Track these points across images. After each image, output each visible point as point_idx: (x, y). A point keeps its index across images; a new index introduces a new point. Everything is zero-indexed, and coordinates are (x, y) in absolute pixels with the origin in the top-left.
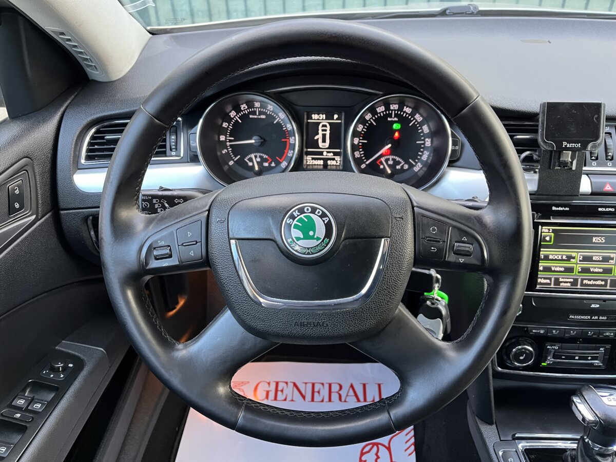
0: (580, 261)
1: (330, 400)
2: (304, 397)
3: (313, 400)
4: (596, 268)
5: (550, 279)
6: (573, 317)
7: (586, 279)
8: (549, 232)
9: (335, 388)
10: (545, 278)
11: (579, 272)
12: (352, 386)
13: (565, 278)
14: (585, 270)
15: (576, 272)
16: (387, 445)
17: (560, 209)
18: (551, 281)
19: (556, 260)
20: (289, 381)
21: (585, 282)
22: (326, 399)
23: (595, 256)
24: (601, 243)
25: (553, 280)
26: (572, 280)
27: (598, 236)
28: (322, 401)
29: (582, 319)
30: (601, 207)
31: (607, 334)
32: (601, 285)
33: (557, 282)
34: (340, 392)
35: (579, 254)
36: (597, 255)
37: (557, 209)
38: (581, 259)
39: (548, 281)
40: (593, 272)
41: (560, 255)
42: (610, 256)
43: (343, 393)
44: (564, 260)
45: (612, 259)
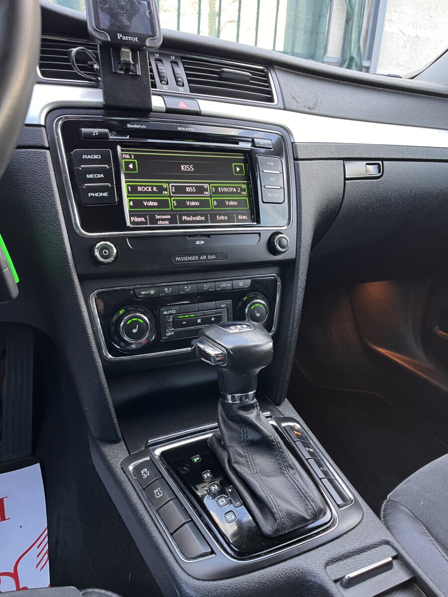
0: (173, 193)
4: (192, 201)
5: (145, 217)
6: (179, 259)
7: (184, 215)
8: (131, 158)
10: (139, 216)
11: (175, 207)
13: (162, 215)
14: (181, 205)
15: (171, 207)
16: (12, 572)
17: (136, 126)
19: (146, 192)
21: (184, 218)
24: (190, 172)
25: (148, 217)
26: (169, 217)
27: (186, 164)
29: (190, 261)
31: (224, 285)
32: (201, 222)
33: (154, 221)
35: (170, 184)
36: (189, 185)
37: (133, 126)
38: (173, 190)
39: (143, 219)
40: (190, 206)
41: (150, 186)
42: (203, 186)
44: (155, 193)
45: (206, 190)
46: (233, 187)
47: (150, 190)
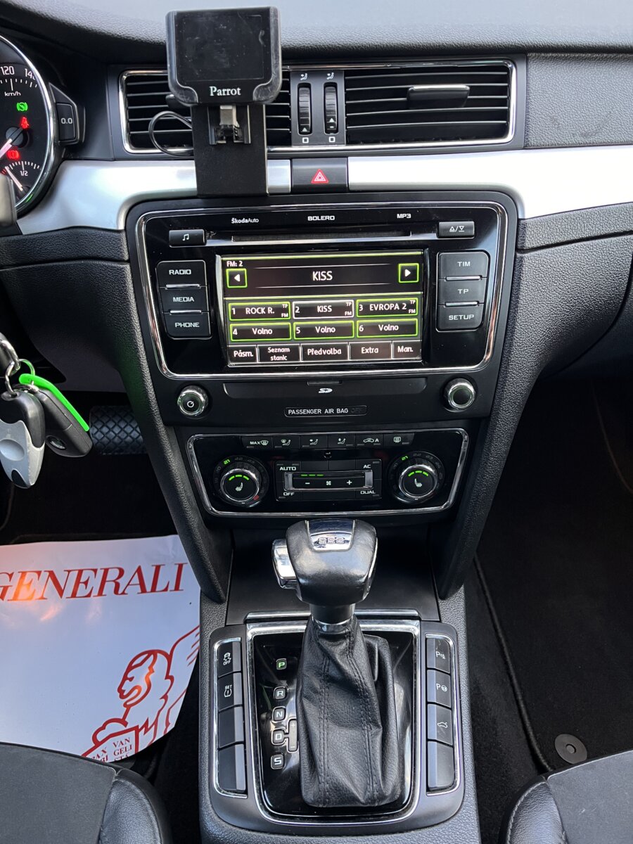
0: (297, 315)
1: (100, 593)
2: (61, 592)
3: (74, 595)
4: (326, 325)
5: (253, 350)
6: (293, 412)
7: (311, 347)
8: (238, 267)
9: (113, 575)
10: (244, 350)
11: (297, 336)
12: (139, 571)
13: (278, 347)
14: (307, 332)
15: (292, 336)
16: (169, 653)
17: (244, 221)
18: (254, 353)
19: (257, 316)
20: (43, 571)
21: (310, 351)
22: (95, 592)
23: (320, 305)
24: (326, 282)
25: (257, 350)
26: (288, 350)
27: (321, 270)
28: (89, 595)
29: (308, 415)
30: (312, 214)
31: (369, 440)
32: (336, 357)
33: (265, 355)
34: (118, 581)
35: (294, 303)
36: (323, 303)
37: (240, 221)
38: (297, 311)
39: (249, 354)
40: (321, 334)
41: (262, 306)
42: (345, 304)
43: (123, 582)
44: (271, 316)
45: (349, 309)
46: (394, 303)
47: (263, 312)
